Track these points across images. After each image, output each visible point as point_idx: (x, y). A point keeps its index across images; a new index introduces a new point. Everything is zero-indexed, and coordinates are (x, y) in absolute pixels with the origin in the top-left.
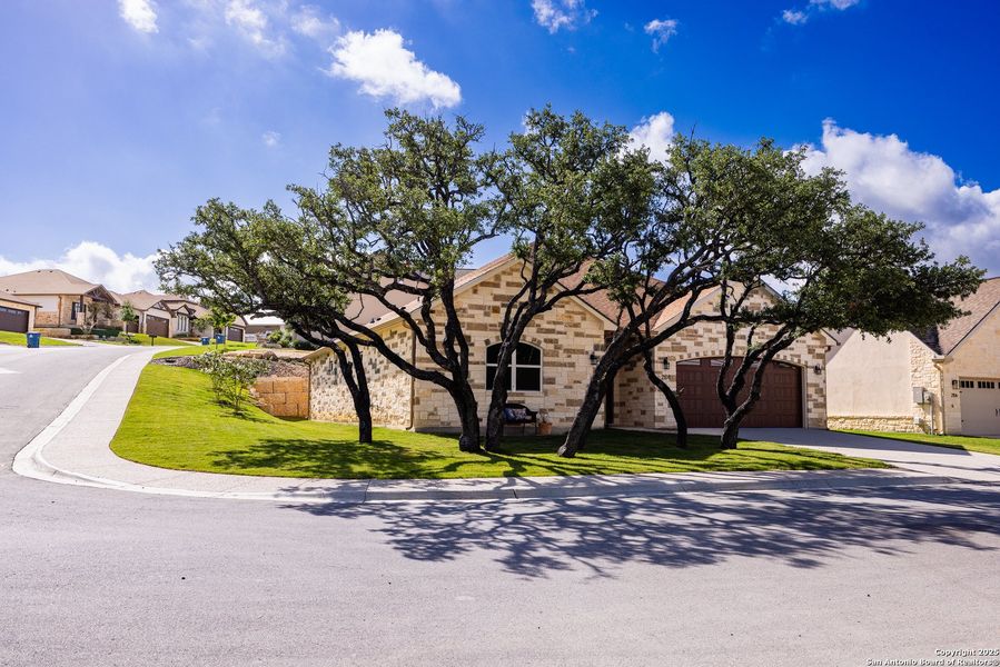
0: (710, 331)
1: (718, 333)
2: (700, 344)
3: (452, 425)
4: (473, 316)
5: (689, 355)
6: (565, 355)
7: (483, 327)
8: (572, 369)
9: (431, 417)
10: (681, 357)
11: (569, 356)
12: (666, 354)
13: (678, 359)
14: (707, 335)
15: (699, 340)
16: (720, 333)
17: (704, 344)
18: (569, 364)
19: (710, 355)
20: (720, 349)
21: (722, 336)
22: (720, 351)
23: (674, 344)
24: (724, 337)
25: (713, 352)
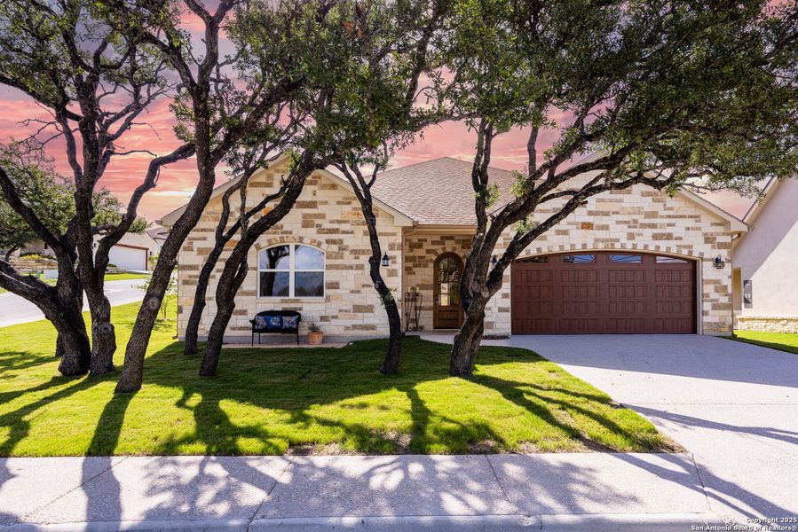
1: (569, 224)
2: (544, 238)
6: (352, 256)
11: (357, 258)
16: (573, 224)
17: (548, 237)
18: (357, 266)
19: (556, 250)
20: (572, 243)
21: (575, 227)
22: (571, 246)
23: (507, 239)
24: (577, 228)
25: (562, 247)
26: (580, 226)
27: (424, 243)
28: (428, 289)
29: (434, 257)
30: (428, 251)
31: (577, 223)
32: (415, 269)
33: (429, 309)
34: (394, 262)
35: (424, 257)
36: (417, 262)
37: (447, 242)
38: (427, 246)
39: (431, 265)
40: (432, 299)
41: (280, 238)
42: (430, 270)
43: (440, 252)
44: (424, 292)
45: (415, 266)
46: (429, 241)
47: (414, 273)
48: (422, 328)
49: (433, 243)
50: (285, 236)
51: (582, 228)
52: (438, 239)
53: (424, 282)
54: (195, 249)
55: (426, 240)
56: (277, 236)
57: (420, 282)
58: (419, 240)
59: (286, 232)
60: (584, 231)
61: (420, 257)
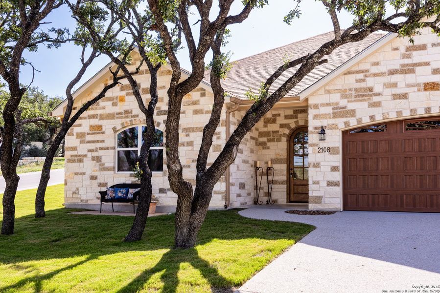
0: (395, 85)
1: (409, 86)
2: (378, 104)
3: (89, 202)
4: (104, 108)
5: (359, 121)
6: (184, 134)
7: (111, 116)
8: (190, 148)
9: (74, 196)
10: (346, 123)
11: (188, 135)
12: (325, 123)
13: (342, 127)
14: (389, 92)
15: (376, 99)
16: (413, 86)
17: (383, 104)
18: (187, 143)
19: (393, 117)
20: (412, 107)
21: (416, 89)
22: (411, 111)
23: (336, 108)
24: (419, 90)
25: (399, 113)
26: (422, 87)
27: (278, 118)
28: (281, 163)
29: (287, 131)
30: (282, 126)
31: (418, 85)
32: (269, 144)
33: (282, 183)
34: (219, 138)
35: (278, 132)
36: (271, 137)
37: (300, 115)
38: (281, 120)
39: (284, 139)
40: (285, 173)
41: (130, 121)
42: (283, 145)
43: (293, 126)
44: (276, 167)
45: (269, 141)
46: (282, 115)
47: (268, 148)
48: (275, 201)
49: (286, 117)
50: (133, 119)
51: (425, 89)
52: (290, 112)
53: (278, 157)
54: (75, 134)
55: (279, 115)
56: (128, 120)
57: (273, 157)
58: (273, 115)
59: (134, 116)
60: (428, 93)
61: (274, 132)
